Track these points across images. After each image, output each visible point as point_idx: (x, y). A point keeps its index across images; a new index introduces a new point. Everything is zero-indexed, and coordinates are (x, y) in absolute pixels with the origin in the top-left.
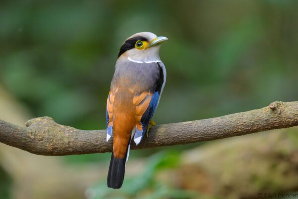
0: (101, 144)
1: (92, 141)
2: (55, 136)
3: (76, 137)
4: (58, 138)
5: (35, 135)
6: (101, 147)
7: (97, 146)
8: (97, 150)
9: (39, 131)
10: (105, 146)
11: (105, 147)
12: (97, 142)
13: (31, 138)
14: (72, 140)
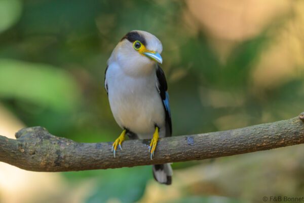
0: (102, 159)
1: (92, 155)
2: (48, 149)
3: (74, 151)
4: (53, 152)
5: (25, 148)
6: (103, 162)
7: (97, 161)
8: (98, 166)
9: (30, 143)
10: (107, 161)
11: (107, 163)
12: (98, 157)
13: (20, 152)
14: (68, 154)
